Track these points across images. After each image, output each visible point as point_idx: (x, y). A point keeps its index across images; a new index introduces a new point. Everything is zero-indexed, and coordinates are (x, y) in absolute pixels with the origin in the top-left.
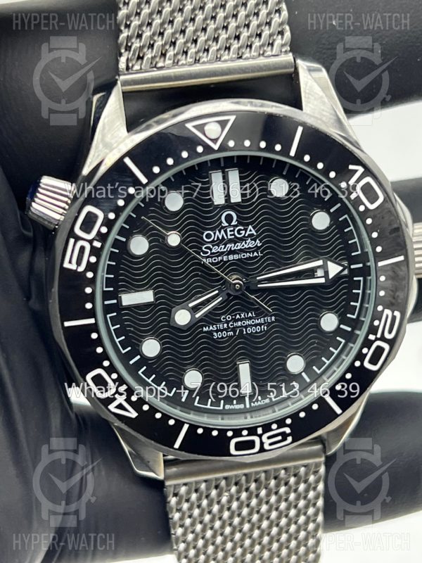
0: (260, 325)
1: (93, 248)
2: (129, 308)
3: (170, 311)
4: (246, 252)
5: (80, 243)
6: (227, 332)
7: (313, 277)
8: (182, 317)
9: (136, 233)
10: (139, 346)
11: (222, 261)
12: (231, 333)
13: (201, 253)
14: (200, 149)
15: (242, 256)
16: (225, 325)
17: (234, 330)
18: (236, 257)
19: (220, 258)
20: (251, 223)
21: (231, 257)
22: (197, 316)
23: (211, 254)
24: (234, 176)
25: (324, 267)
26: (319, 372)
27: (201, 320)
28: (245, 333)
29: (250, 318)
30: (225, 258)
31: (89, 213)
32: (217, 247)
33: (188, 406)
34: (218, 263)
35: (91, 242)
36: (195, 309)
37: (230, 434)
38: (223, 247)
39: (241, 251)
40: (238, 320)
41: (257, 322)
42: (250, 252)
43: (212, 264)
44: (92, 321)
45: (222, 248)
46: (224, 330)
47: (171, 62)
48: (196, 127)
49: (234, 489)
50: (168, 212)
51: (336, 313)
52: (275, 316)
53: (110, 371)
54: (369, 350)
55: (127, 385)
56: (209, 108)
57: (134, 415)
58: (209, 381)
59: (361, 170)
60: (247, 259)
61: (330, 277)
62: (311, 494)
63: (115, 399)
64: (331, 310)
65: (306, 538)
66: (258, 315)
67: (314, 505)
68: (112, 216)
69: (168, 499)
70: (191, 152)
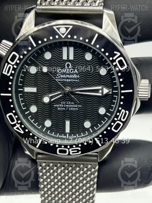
0: (76, 107)
1: (13, 68)
2: (27, 93)
3: (42, 96)
4: (73, 79)
5: (9, 65)
6: (63, 108)
7: (98, 93)
9: (33, 65)
10: (29, 107)
11: (64, 81)
12: (64, 109)
13: (56, 77)
14: (57, 37)
16: (63, 106)
17: (66, 108)
18: (69, 80)
19: (63, 80)
21: (67, 80)
22: (52, 100)
23: (60, 78)
24: (72, 49)
25: (102, 89)
26: (96, 129)
27: (54, 101)
28: (69, 110)
29: (72, 104)
30: (65, 80)
31: (14, 55)
32: (62, 76)
33: (45, 133)
34: (62, 82)
35: (13, 65)
36: (51, 97)
37: (57, 146)
38: (65, 76)
39: (71, 78)
40: (68, 104)
41: (75, 106)
42: (75, 79)
43: (59, 81)
44: (10, 95)
45: (64, 76)
46: (62, 107)
47: (57, 3)
48: (57, 28)
49: (63, 168)
50: (45, 59)
51: (105, 108)
52: (82, 105)
53: (15, 114)
54: (114, 124)
55: (21, 121)
56: (63, 22)
57: (22, 132)
58: (54, 125)
59: (119, 54)
60: (73, 82)
61: (104, 94)
62: (92, 176)
63: (16, 125)
64: (104, 106)
65: (90, 193)
66: (75, 104)
67: (93, 181)
68: (22, 57)
69: (38, 167)
70: (54, 37)
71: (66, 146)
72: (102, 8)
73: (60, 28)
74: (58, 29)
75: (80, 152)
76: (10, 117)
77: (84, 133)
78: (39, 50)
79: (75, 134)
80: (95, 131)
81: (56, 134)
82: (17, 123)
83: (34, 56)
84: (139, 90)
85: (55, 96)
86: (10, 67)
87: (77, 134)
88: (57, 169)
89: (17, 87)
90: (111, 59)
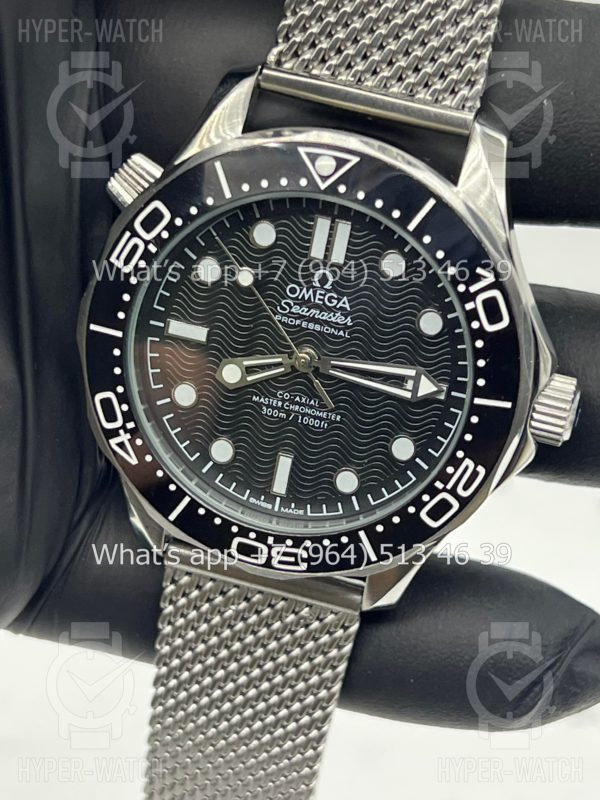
0: (321, 419)
1: (146, 250)
2: (175, 338)
3: (220, 361)
4: (331, 327)
5: (135, 240)
6: (279, 412)
7: (401, 387)
8: (231, 374)
9: (210, 255)
10: (172, 387)
11: (300, 326)
12: (283, 415)
13: (278, 308)
14: (303, 182)
15: (326, 329)
16: (280, 404)
17: (288, 412)
18: (318, 328)
19: (298, 322)
20: (348, 295)
21: (311, 326)
22: (249, 379)
23: (289, 312)
24: (344, 229)
25: (417, 380)
26: (373, 503)
27: (253, 385)
28: (300, 421)
29: (311, 407)
30: (304, 324)
31: (156, 210)
32: (298, 307)
33: (207, 481)
34: (294, 326)
35: (147, 243)
36: (249, 370)
37: (235, 529)
38: (306, 310)
39: (326, 322)
40: (297, 403)
41: (318, 414)
42: (335, 329)
43: (283, 324)
44: (119, 334)
45: (304, 311)
46: (277, 408)
47: (329, 72)
48: (308, 154)
49: (244, 605)
50: (255, 244)
51: (415, 441)
52: (342, 415)
53: (122, 399)
54: (431, 499)
55: (135, 423)
56: (332, 138)
57: (134, 461)
58: (241, 461)
59: (490, 278)
60: (329, 334)
61: (419, 395)
62: (334, 652)
63: (118, 435)
64: (411, 435)
65: (314, 706)
66: (322, 407)
67: (334, 668)
68: (179, 222)
69: (164, 584)
70: (291, 182)
71: (262, 537)
72: (470, 116)
73: (319, 155)
74: (313, 158)
75: (304, 566)
76: (106, 403)
77: (332, 507)
78: (238, 211)
79: (301, 504)
80: (367, 509)
81: (240, 489)
82: (123, 427)
83: (220, 227)
84: (536, 406)
85: (263, 368)
86: (135, 247)
87: (309, 506)
88: (226, 604)
89: (147, 312)
90: (461, 288)
